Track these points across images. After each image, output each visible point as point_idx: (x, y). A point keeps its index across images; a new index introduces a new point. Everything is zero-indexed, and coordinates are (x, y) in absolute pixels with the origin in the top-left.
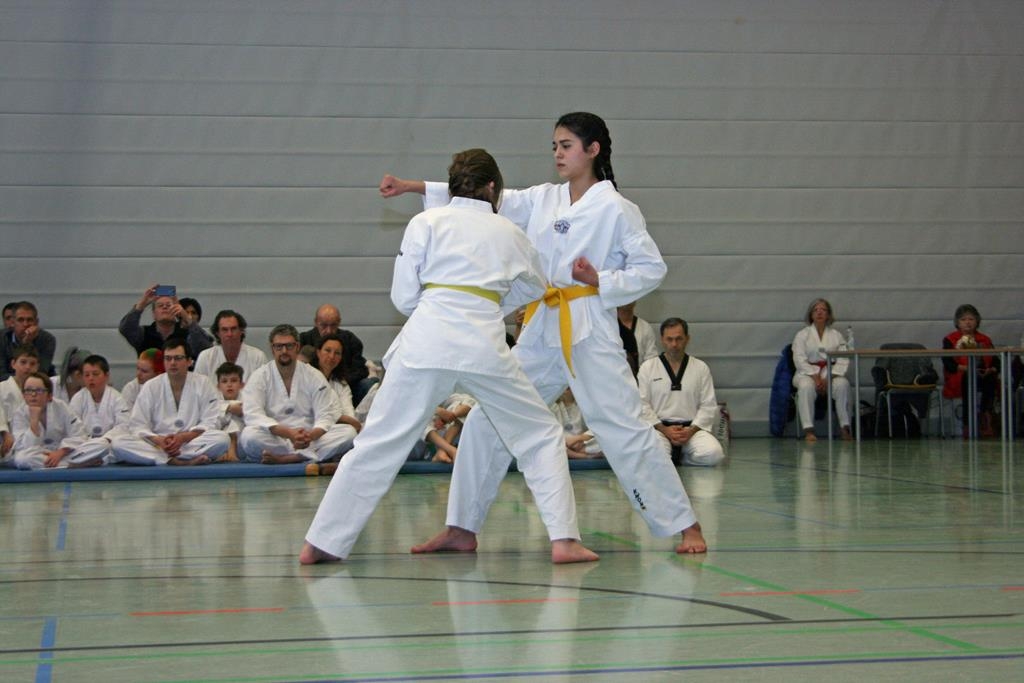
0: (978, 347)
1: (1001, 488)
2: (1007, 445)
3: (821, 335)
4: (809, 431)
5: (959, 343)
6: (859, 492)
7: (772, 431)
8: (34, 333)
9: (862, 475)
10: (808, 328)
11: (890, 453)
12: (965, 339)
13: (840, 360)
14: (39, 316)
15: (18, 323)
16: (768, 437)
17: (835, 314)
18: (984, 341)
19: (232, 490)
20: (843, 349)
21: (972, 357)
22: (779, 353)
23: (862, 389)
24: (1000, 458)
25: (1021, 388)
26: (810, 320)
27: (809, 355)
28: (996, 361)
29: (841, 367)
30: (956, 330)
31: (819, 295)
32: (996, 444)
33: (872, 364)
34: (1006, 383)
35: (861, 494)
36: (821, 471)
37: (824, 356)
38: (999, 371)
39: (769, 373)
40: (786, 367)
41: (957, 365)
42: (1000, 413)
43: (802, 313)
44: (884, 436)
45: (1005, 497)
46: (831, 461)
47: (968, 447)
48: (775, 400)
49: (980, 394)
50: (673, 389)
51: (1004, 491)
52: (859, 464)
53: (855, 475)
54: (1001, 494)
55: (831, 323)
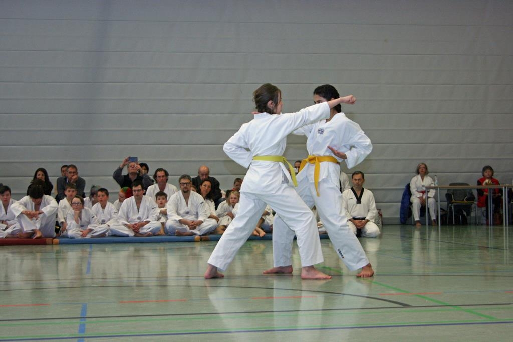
0: (493, 185)
1: (503, 247)
2: (506, 228)
3: (423, 179)
4: (418, 222)
5: (485, 182)
6: (440, 249)
7: (401, 222)
8: (76, 178)
9: (441, 242)
10: (417, 176)
11: (454, 232)
12: (487, 181)
13: (431, 190)
14: (78, 171)
15: (69, 174)
16: (399, 225)
17: (429, 170)
18: (496, 182)
19: (162, 248)
20: (433, 185)
21: (490, 189)
22: (404, 187)
23: (441, 203)
24: (503, 234)
25: (512, 203)
26: (418, 173)
27: (418, 188)
28: (501, 191)
29: (432, 193)
30: (483, 177)
31: (422, 162)
32: (501, 227)
33: (446, 192)
34: (506, 200)
35: (441, 250)
36: (423, 239)
37: (424, 189)
38: (502, 195)
39: (400, 196)
40: (407, 193)
41: (483, 192)
44: (451, 224)
45: (505, 251)
46: (427, 235)
47: (487, 230)
48: (402, 208)
49: (494, 205)
50: (357, 203)
51: (505, 248)
52: (440, 236)
53: (438, 241)
54: (504, 250)
55: (427, 174)
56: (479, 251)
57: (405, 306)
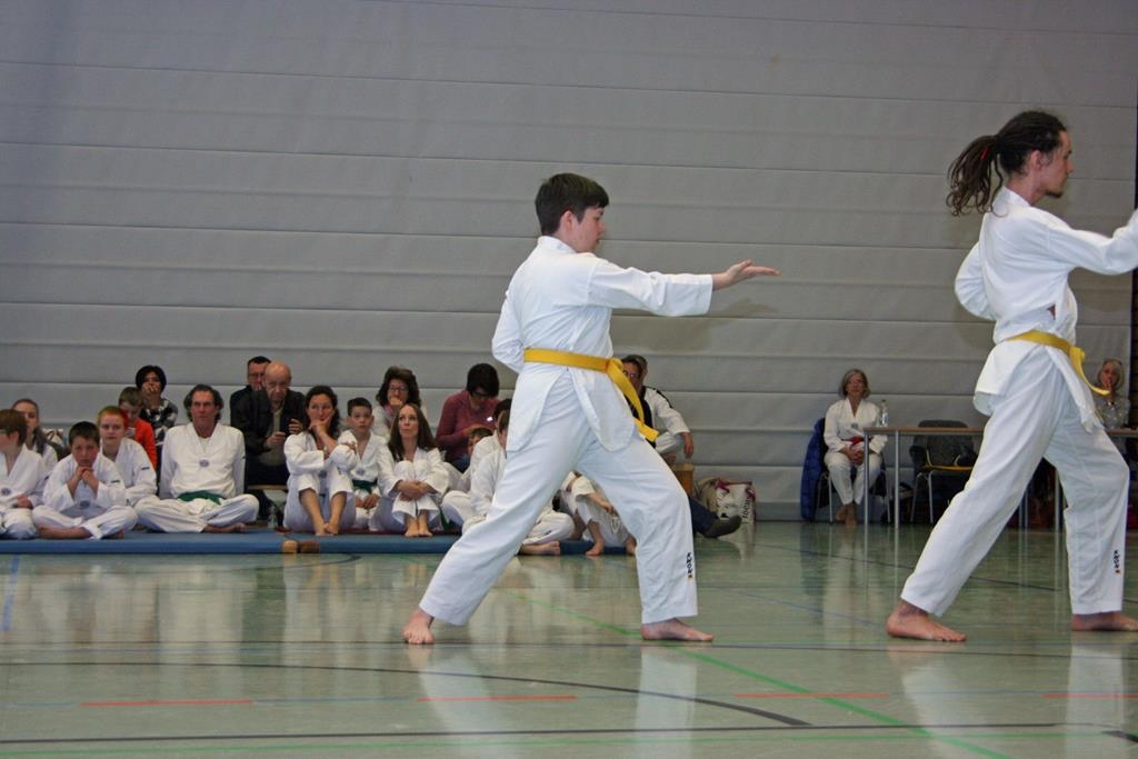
1: (1052, 583)
2: (1060, 535)
3: (854, 410)
6: (896, 585)
7: (804, 515)
9: (899, 566)
10: (842, 402)
13: (878, 437)
16: (800, 521)
17: (871, 386)
22: (811, 428)
23: (902, 469)
24: (1052, 550)
26: (844, 392)
27: (841, 431)
32: (1048, 533)
33: (912, 442)
36: (855, 560)
39: (801, 450)
42: (1053, 502)
43: (836, 385)
45: (1056, 594)
46: (866, 549)
47: (1016, 538)
48: (803, 481)
51: (1057, 588)
52: (896, 553)
53: (893, 565)
54: (1053, 590)
55: (867, 396)
56: (990, 591)
57: (796, 724)
